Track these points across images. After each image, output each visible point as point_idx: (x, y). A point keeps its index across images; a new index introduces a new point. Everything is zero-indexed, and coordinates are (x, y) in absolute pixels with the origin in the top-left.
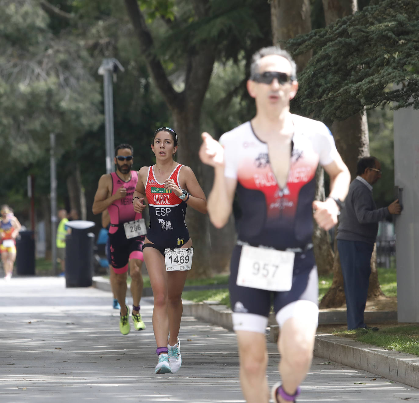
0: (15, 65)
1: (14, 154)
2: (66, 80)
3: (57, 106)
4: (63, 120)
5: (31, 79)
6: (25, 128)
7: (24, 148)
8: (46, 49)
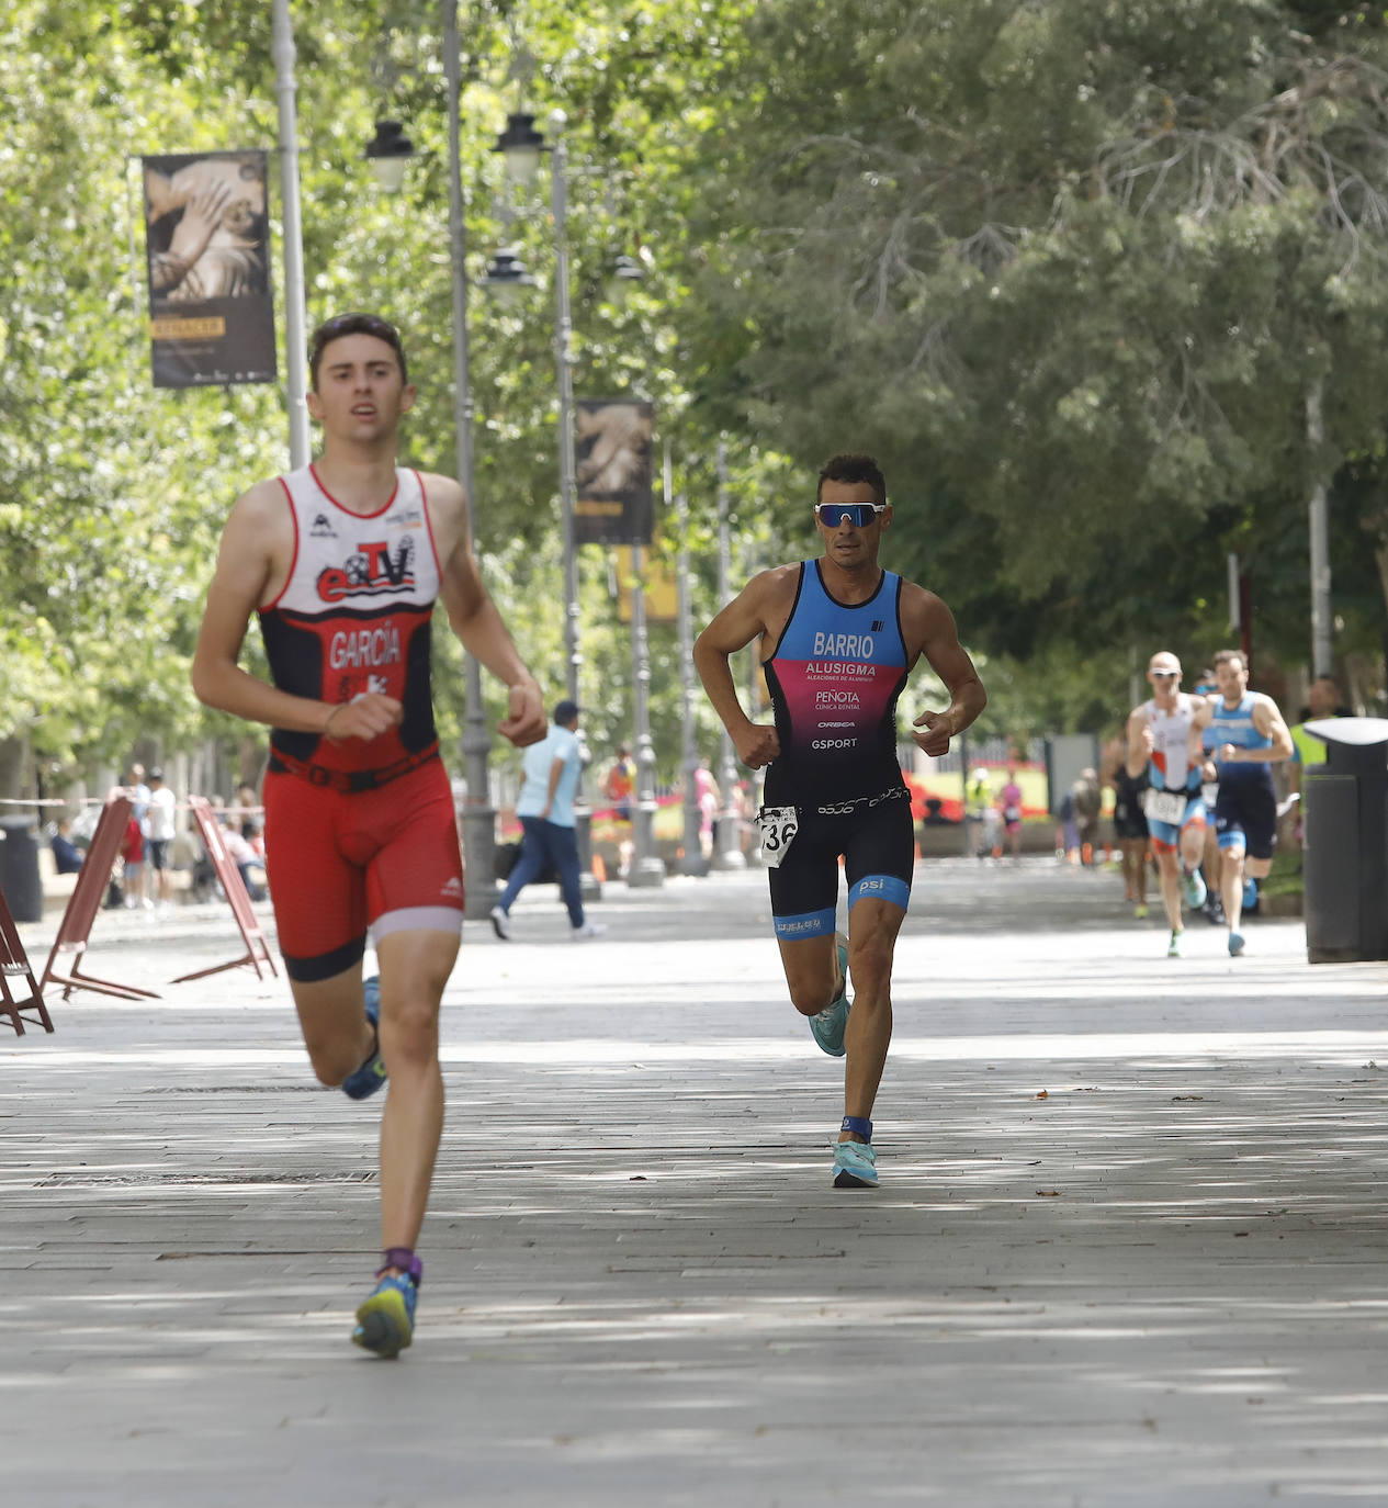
0: (1164, 148)
1: (1161, 474)
2: (1348, 196)
3: (1318, 294)
4: (1339, 347)
5: (1219, 196)
6: (1199, 377)
7: (1195, 450)
8: (1281, 88)
